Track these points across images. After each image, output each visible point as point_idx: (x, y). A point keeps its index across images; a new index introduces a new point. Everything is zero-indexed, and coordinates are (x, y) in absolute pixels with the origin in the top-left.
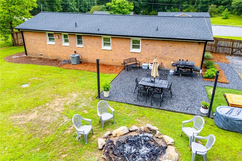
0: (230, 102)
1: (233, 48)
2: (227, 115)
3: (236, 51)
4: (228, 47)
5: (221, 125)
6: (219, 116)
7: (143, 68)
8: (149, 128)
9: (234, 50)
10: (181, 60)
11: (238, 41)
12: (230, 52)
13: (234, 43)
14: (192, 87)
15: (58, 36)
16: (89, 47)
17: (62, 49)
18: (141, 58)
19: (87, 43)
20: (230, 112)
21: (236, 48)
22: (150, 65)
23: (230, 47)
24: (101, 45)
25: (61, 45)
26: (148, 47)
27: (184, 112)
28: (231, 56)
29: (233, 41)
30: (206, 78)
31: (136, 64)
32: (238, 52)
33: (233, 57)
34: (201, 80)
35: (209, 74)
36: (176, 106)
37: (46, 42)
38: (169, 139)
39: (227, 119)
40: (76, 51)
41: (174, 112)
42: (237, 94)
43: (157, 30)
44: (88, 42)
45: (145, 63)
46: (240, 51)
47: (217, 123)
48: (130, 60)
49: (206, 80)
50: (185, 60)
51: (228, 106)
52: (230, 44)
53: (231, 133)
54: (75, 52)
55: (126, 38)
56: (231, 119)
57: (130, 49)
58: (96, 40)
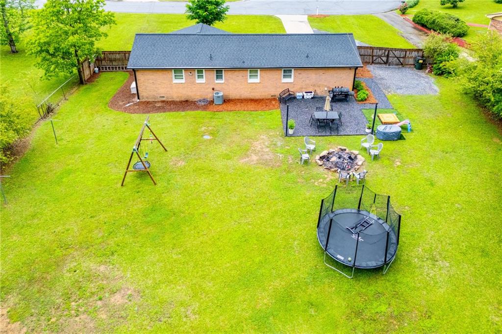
0: (383, 121)
1: (373, 56)
2: (384, 131)
3: (376, 59)
4: (368, 56)
5: (381, 138)
6: (379, 132)
7: (298, 98)
8: (340, 149)
9: (375, 58)
10: (337, 87)
11: (377, 48)
12: (371, 61)
13: (374, 50)
14: (352, 113)
15: (191, 73)
16: (232, 81)
17: (194, 87)
18: (293, 87)
19: (229, 77)
20: (385, 129)
21: (376, 56)
22: (305, 94)
23: (370, 55)
24: (247, 78)
25: (194, 83)
26: (301, 76)
27: (356, 134)
28: (371, 64)
29: (372, 48)
30: (359, 101)
31: (290, 94)
32: (379, 60)
33: (373, 65)
34: (355, 103)
35: (362, 97)
36: (348, 131)
37: (172, 81)
38: (356, 152)
39: (385, 133)
40: (214, 87)
41: (349, 135)
42: (386, 113)
43: (307, 57)
44: (231, 76)
45: (299, 92)
46: (380, 59)
47: (378, 137)
48: (284, 92)
49: (360, 103)
50: (340, 87)
51: (383, 124)
52: (370, 51)
53: (387, 142)
54: (213, 89)
55: (278, 69)
56: (387, 133)
57: (281, 80)
58: (242, 73)
